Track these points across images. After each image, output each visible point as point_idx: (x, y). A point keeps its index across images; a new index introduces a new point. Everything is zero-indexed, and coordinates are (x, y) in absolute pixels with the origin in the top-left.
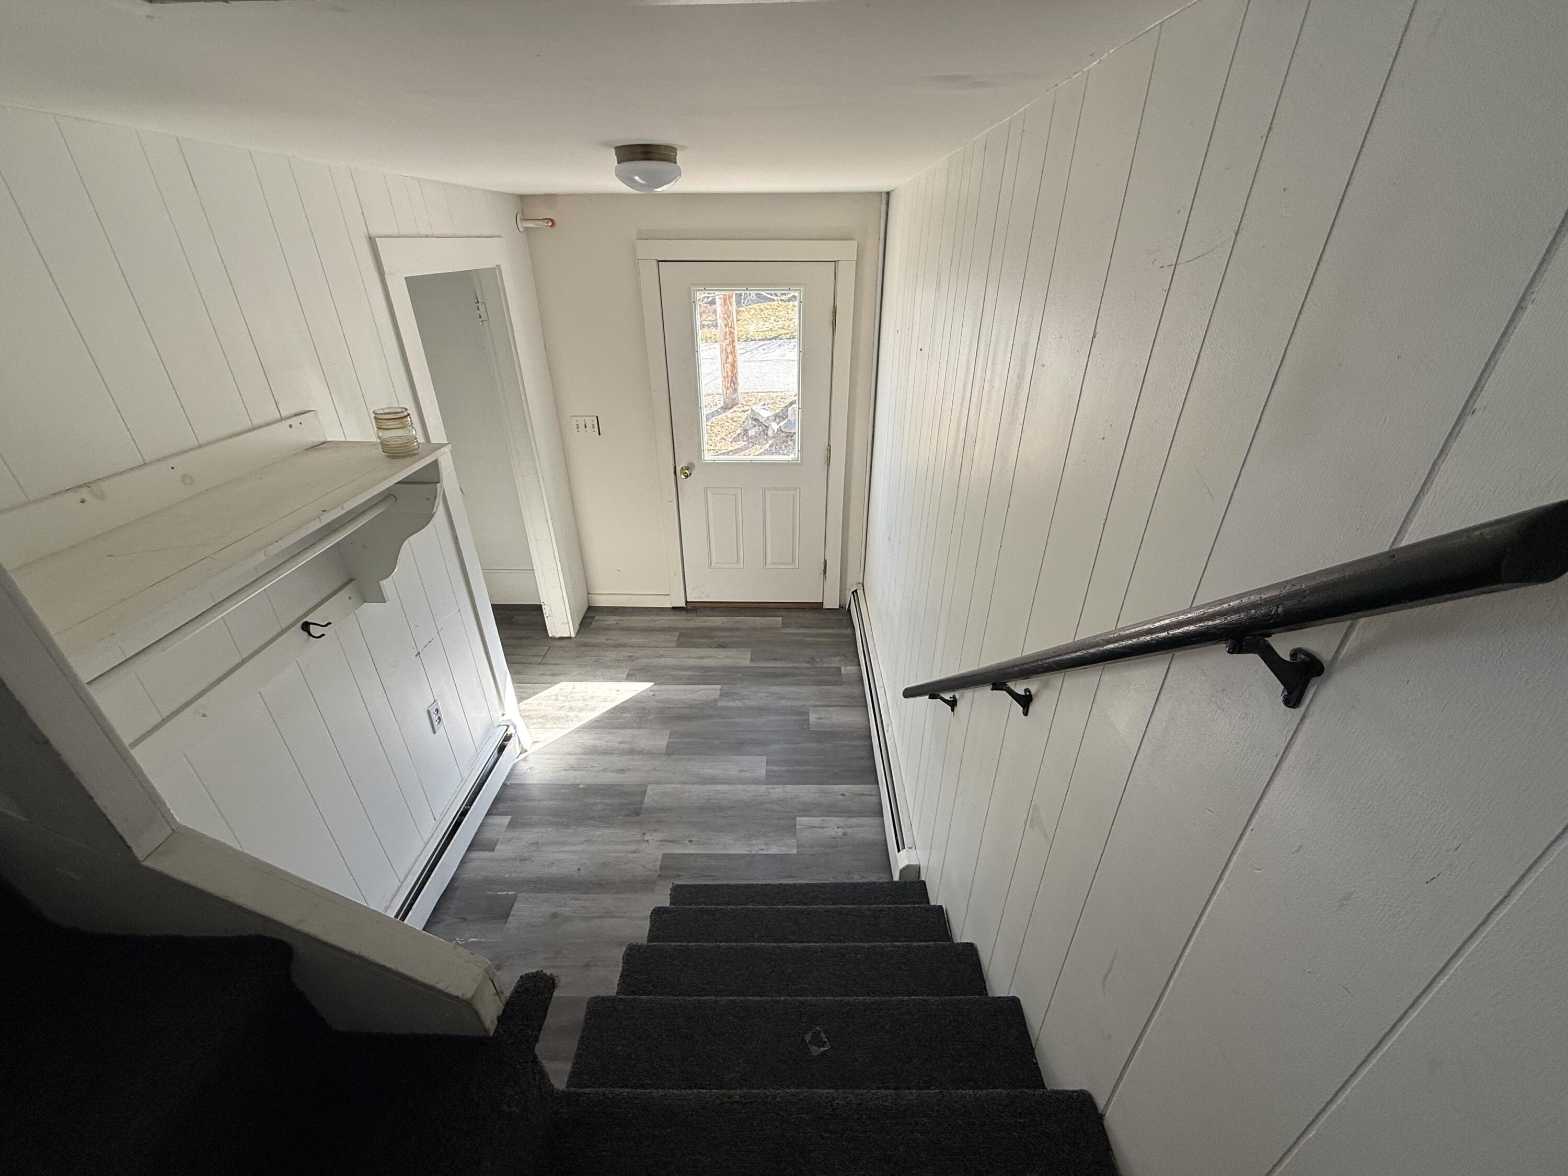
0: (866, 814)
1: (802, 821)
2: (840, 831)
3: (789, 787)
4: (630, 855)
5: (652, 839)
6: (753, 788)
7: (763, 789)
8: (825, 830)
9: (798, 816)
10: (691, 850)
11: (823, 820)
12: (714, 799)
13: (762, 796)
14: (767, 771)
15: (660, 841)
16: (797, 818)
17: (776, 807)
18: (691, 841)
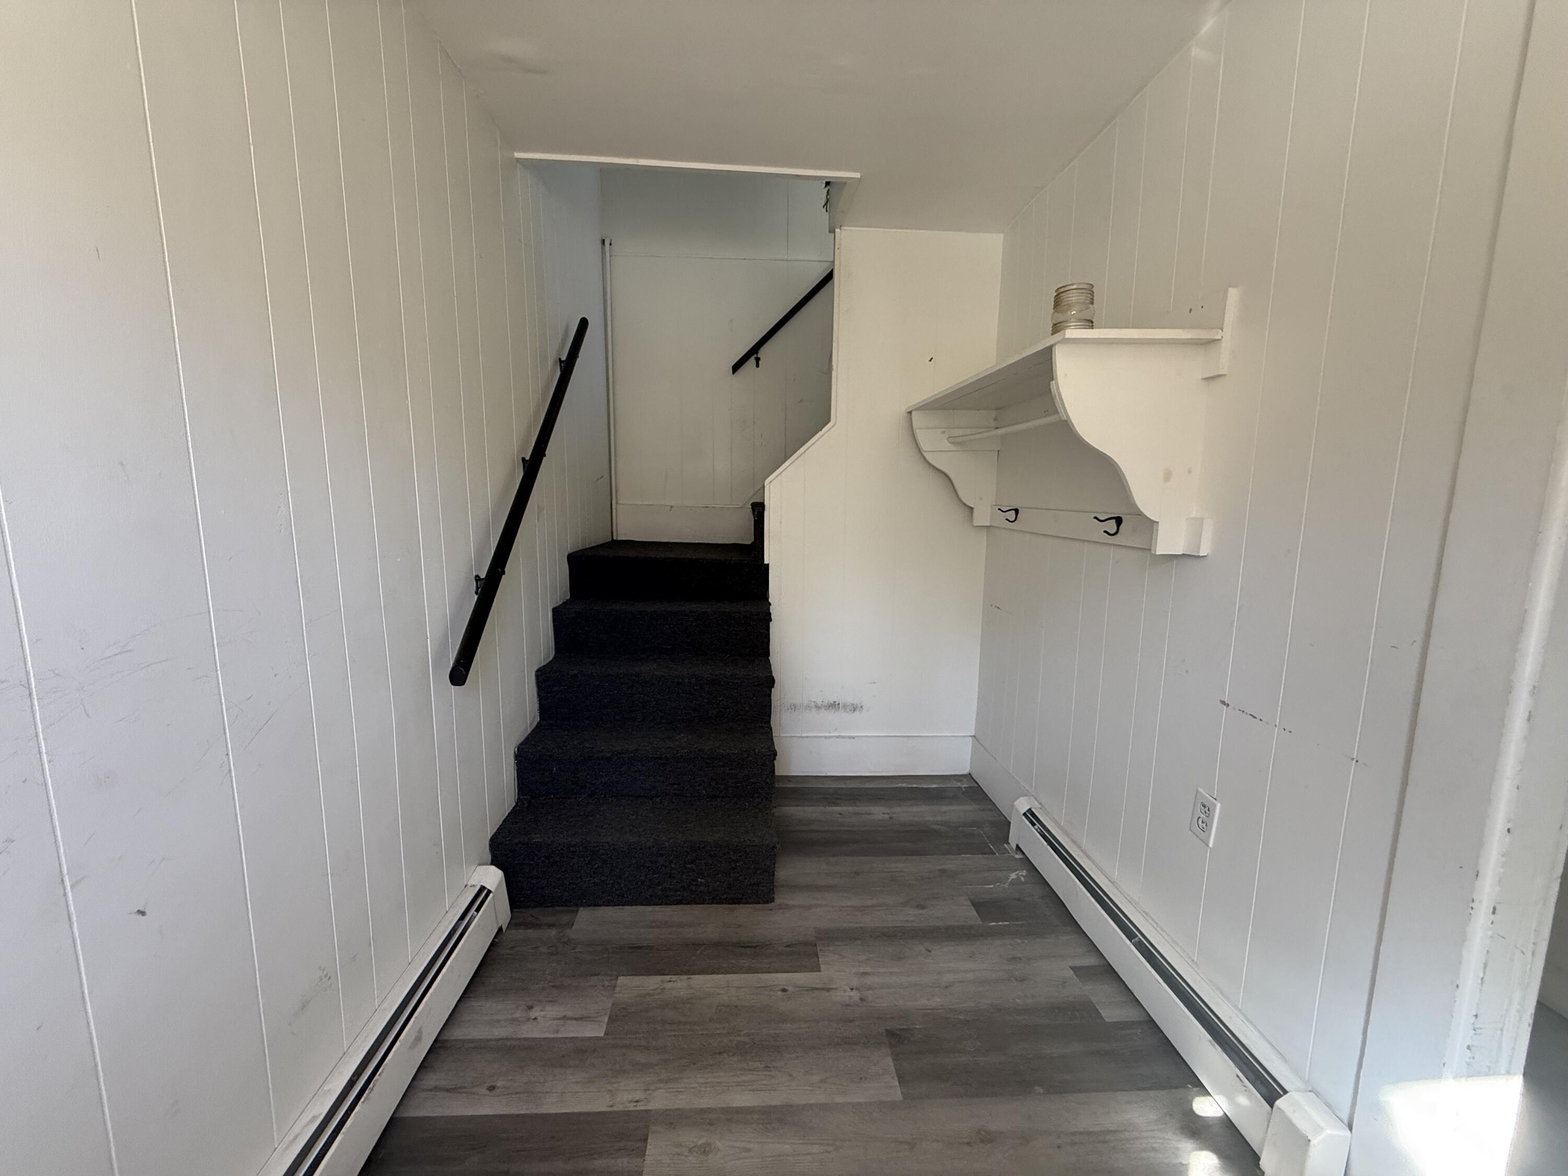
0: (471, 1045)
1: (594, 1030)
2: (534, 1013)
3: (600, 1105)
4: (868, 970)
5: (845, 991)
6: (681, 1102)
7: (660, 1100)
8: (561, 1015)
9: (601, 1038)
10: (781, 978)
11: (557, 1032)
12: (757, 1069)
13: (660, 1081)
14: (642, 1154)
15: (833, 989)
16: (602, 1035)
17: (642, 1058)
18: (784, 990)
